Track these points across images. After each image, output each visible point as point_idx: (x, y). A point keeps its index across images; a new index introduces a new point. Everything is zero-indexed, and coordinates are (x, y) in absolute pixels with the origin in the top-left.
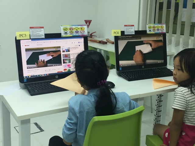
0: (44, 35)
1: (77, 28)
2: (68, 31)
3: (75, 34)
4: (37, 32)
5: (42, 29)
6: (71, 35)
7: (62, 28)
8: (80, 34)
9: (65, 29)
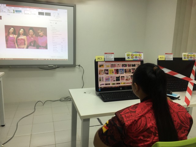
0: (114, 59)
1: (136, 55)
2: (130, 57)
3: (135, 59)
4: (109, 57)
5: (113, 55)
6: (132, 60)
7: (126, 54)
8: (138, 59)
9: (128, 55)
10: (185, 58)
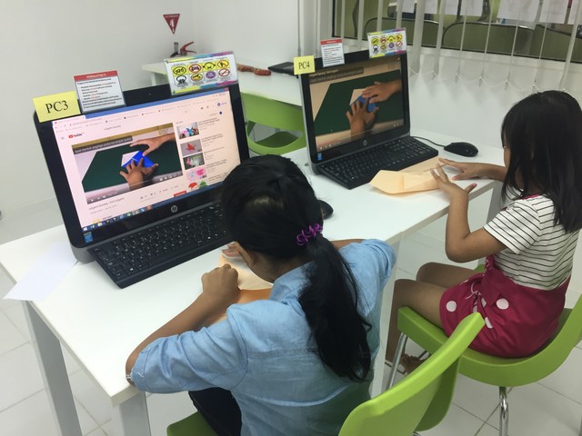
0: (121, 96)
1: (209, 65)
3: (206, 82)
4: (100, 91)
5: (114, 79)
6: (197, 88)
8: (219, 81)
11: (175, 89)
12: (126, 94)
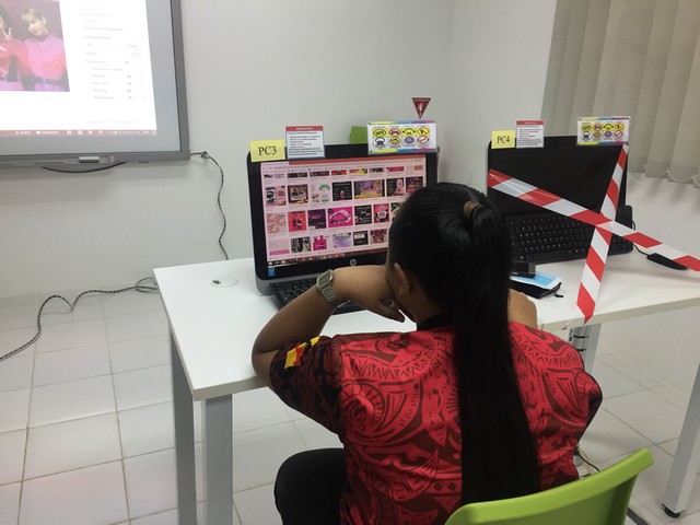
0: (322, 149)
1: (409, 131)
2: (387, 138)
3: (404, 147)
4: (305, 142)
5: (319, 133)
6: (394, 150)
7: (370, 129)
8: (417, 147)
9: (379, 133)
10: (586, 137)
11: (373, 149)
12: (328, 149)
